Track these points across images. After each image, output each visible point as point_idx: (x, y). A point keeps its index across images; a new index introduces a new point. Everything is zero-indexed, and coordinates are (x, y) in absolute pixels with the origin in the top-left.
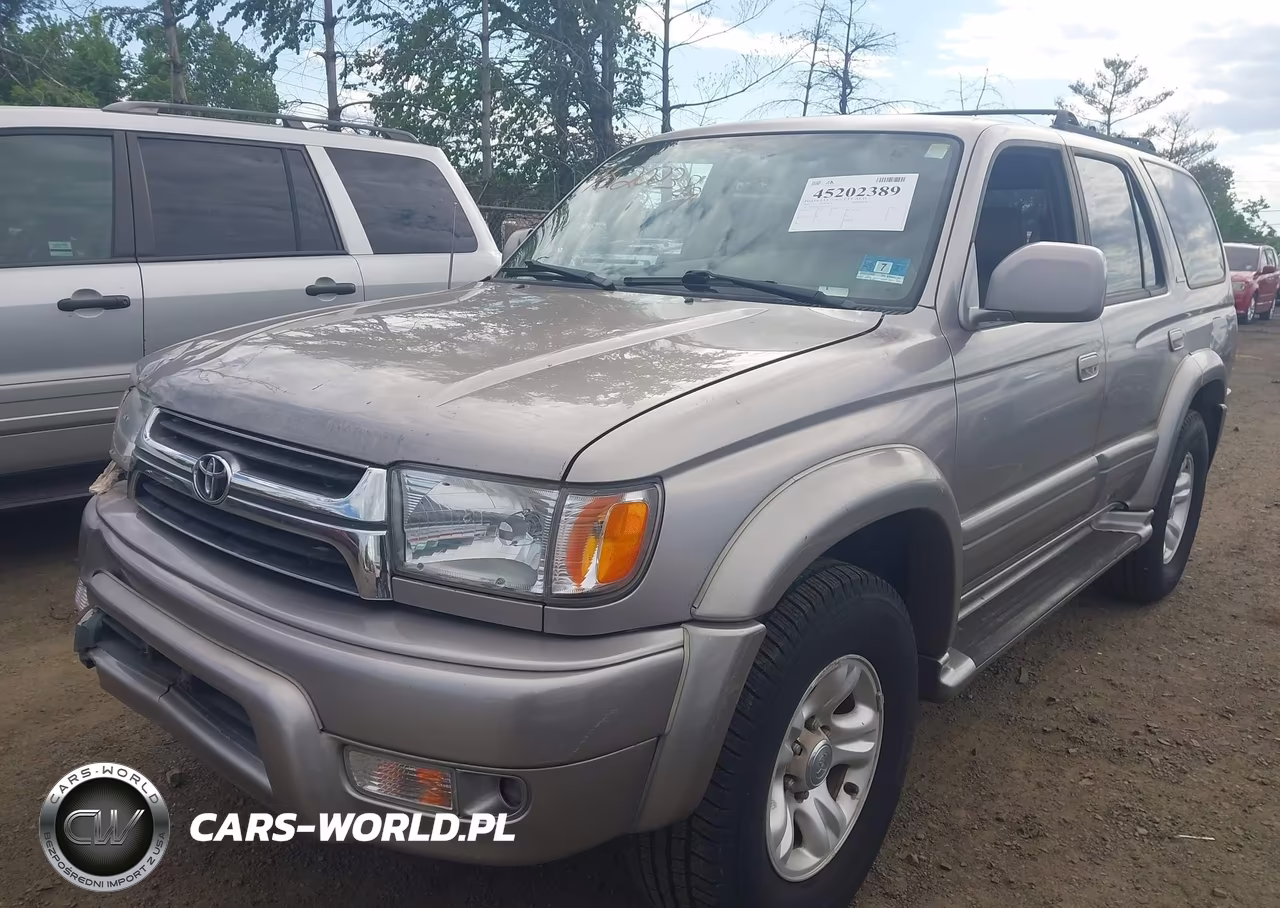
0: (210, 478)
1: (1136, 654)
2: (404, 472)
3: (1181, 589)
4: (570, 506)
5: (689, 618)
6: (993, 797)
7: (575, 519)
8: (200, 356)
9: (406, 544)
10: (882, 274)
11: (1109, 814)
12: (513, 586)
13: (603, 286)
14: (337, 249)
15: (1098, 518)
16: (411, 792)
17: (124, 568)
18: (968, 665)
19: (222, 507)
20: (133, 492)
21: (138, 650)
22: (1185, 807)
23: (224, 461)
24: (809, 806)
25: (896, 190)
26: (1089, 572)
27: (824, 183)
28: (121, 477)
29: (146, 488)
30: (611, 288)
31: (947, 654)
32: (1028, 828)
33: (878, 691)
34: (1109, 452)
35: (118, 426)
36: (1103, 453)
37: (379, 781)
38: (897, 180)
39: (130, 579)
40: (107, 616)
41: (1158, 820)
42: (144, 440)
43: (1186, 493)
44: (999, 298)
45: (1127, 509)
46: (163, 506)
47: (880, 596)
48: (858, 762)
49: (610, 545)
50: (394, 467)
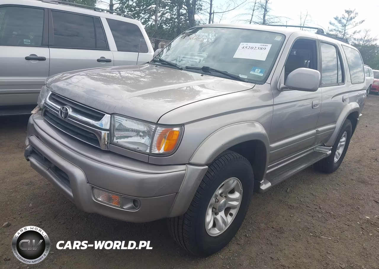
0: (64, 113)
1: (321, 187)
2: (115, 116)
3: (339, 171)
4: (158, 130)
5: (188, 163)
6: (272, 222)
7: (160, 133)
8: (64, 78)
9: (114, 136)
10: (258, 73)
11: (303, 229)
12: (141, 150)
13: (179, 68)
14: (107, 49)
15: (316, 147)
16: (111, 201)
17: (40, 136)
18: (269, 185)
19: (66, 121)
20: (43, 114)
21: (41, 157)
22: (325, 229)
23: (68, 108)
24: (218, 217)
25: (265, 48)
26: (310, 163)
27: (245, 44)
28: (40, 110)
29: (46, 113)
30: (181, 69)
31: (263, 181)
32: (280, 231)
33: (241, 189)
34: (320, 129)
35: (40, 95)
36: (318, 129)
37: (102, 197)
38: (266, 46)
39: (41, 139)
40: (33, 147)
41: (316, 232)
42: (46, 100)
43: (343, 143)
44: (290, 83)
45: (325, 146)
46: (51, 119)
47: (244, 163)
48: (234, 207)
49: (168, 141)
50: (112, 114)
